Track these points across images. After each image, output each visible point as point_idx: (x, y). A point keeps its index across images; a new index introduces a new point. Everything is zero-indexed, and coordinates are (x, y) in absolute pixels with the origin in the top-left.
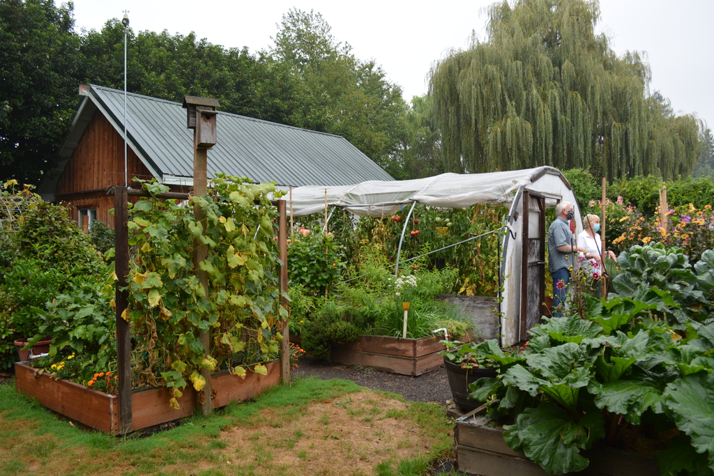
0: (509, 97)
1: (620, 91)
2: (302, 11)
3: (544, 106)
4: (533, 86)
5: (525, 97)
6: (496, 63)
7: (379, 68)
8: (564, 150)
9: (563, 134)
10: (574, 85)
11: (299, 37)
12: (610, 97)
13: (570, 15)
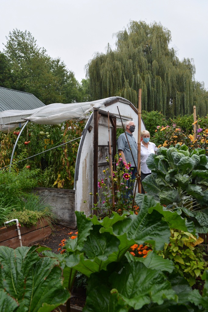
0: (126, 78)
1: (181, 76)
2: (21, 31)
3: (143, 83)
4: (138, 72)
5: (134, 78)
6: (119, 60)
7: (62, 63)
8: (153, 105)
9: (153, 97)
10: (158, 73)
11: (19, 44)
12: (175, 79)
13: (157, 38)
